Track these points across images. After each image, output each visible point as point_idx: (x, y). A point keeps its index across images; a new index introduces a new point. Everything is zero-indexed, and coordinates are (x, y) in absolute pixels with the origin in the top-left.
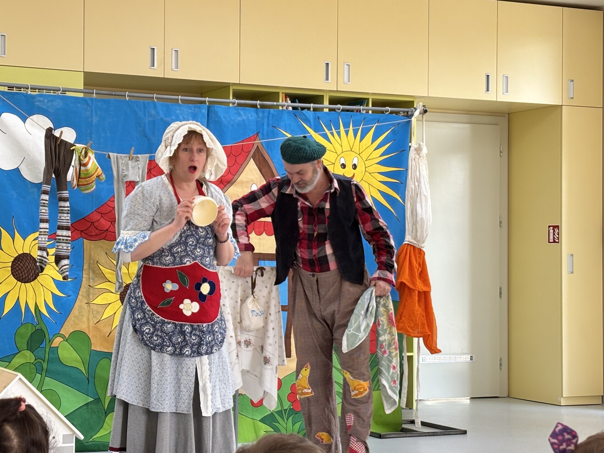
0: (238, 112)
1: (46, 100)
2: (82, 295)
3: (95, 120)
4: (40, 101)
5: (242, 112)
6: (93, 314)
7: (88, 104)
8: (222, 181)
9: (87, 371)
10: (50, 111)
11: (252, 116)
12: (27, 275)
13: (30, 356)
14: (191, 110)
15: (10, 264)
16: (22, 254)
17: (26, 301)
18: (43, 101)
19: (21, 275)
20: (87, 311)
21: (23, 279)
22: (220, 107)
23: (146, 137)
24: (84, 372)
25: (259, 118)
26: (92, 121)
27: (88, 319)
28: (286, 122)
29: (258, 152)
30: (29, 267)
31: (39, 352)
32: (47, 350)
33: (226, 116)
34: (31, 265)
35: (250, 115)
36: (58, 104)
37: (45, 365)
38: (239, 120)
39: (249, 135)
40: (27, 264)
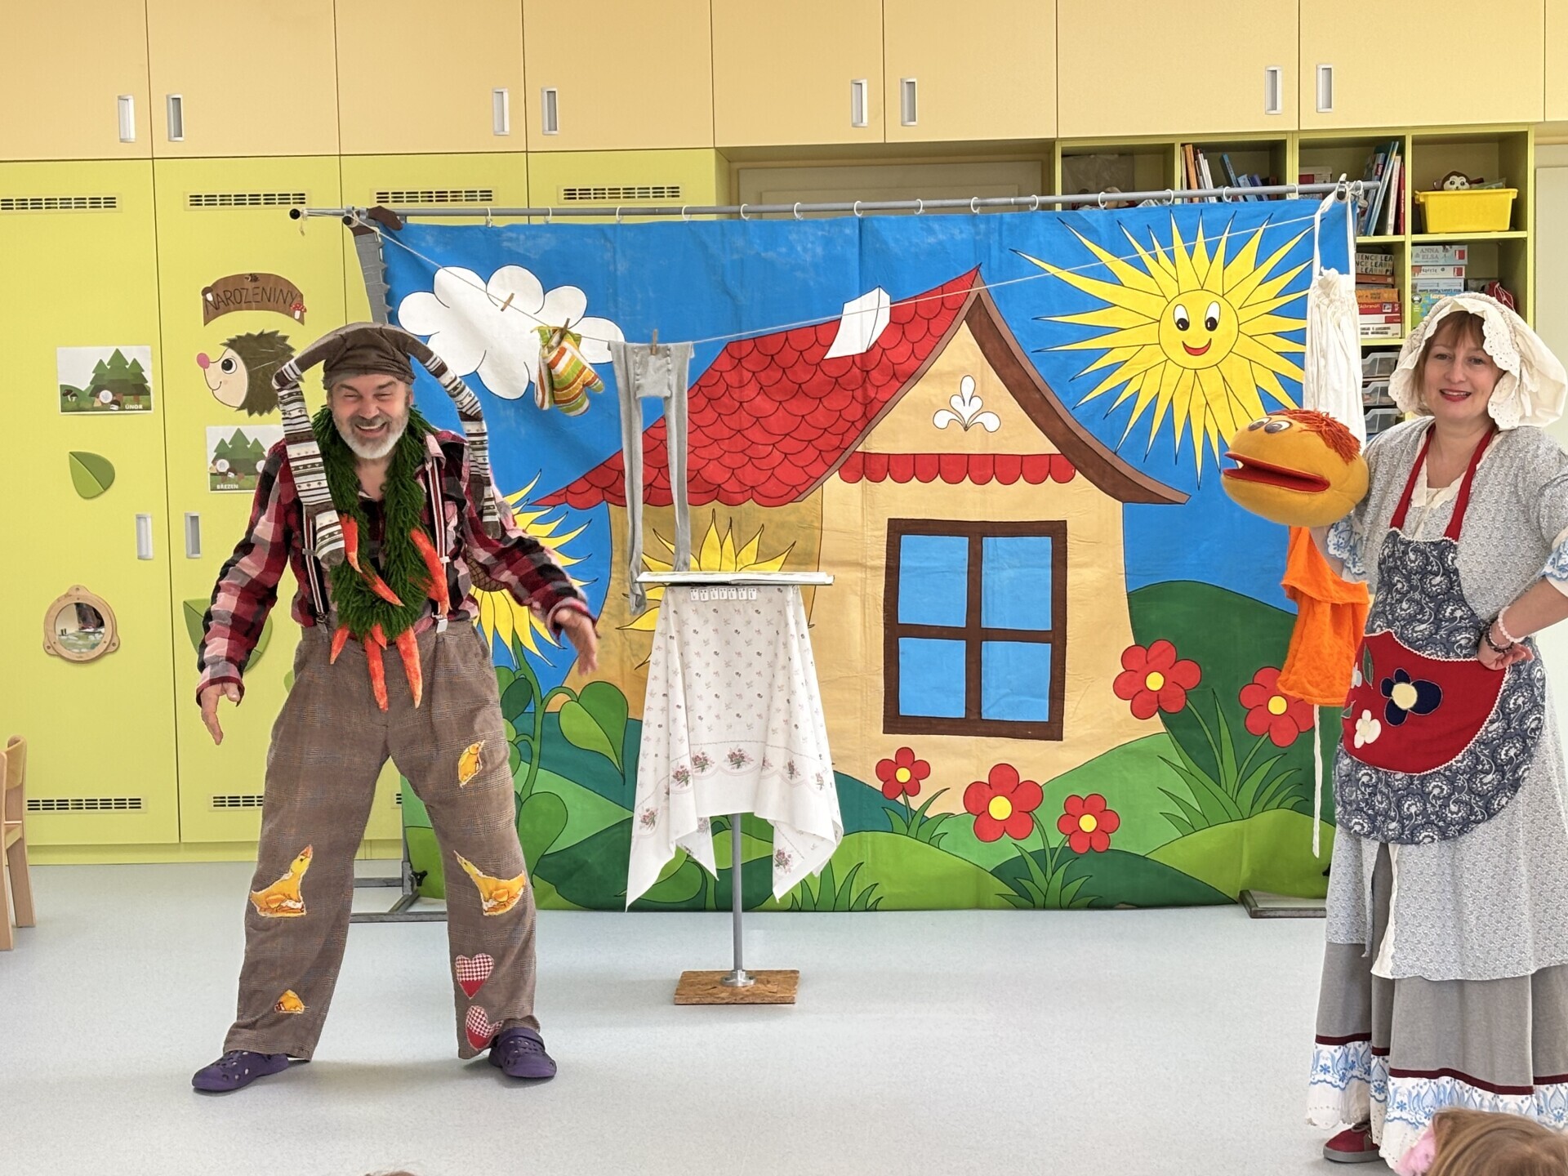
0: (929, 226)
1: (522, 237)
2: (609, 613)
3: (622, 267)
5: (936, 227)
6: (631, 649)
7: (606, 239)
8: (894, 374)
9: (620, 759)
10: (532, 256)
11: (961, 232)
14: (823, 230)
17: (495, 626)
18: (518, 239)
20: (619, 643)
22: (885, 220)
23: (728, 293)
24: (615, 761)
25: (978, 233)
26: (616, 270)
27: (622, 660)
28: (1042, 239)
29: (980, 307)
31: (525, 722)
32: (539, 718)
33: (898, 236)
35: (956, 232)
36: (547, 242)
37: (536, 747)
38: (930, 244)
39: (956, 274)
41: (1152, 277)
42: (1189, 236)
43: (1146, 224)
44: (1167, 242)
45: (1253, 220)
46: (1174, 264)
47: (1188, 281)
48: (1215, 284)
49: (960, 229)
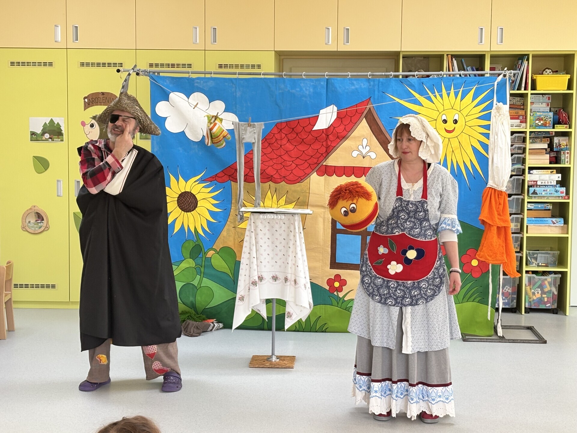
0: (352, 82)
1: (202, 82)
2: (230, 221)
3: (238, 94)
4: (197, 83)
5: (355, 82)
6: (238, 235)
7: (233, 83)
8: (338, 136)
9: (233, 275)
10: (205, 89)
11: (364, 85)
12: (188, 206)
13: (192, 263)
14: (313, 82)
15: (176, 199)
16: (184, 192)
17: (188, 225)
18: (200, 82)
19: (184, 207)
20: (233, 233)
21: (185, 209)
22: (336, 79)
23: (277, 105)
24: (231, 276)
25: (370, 85)
26: (236, 95)
27: (234, 239)
28: (394, 88)
29: (370, 113)
30: (190, 201)
31: (199, 260)
32: (204, 259)
33: (341, 86)
34: (191, 200)
35: (362, 85)
36: (211, 84)
37: (202, 270)
38: (352, 89)
39: (361, 100)
40: (188, 199)
41: (434, 103)
42: (448, 89)
43: (432, 84)
44: (440, 91)
45: (472, 84)
46: (442, 99)
47: (447, 106)
48: (457, 107)
49: (364, 84)
